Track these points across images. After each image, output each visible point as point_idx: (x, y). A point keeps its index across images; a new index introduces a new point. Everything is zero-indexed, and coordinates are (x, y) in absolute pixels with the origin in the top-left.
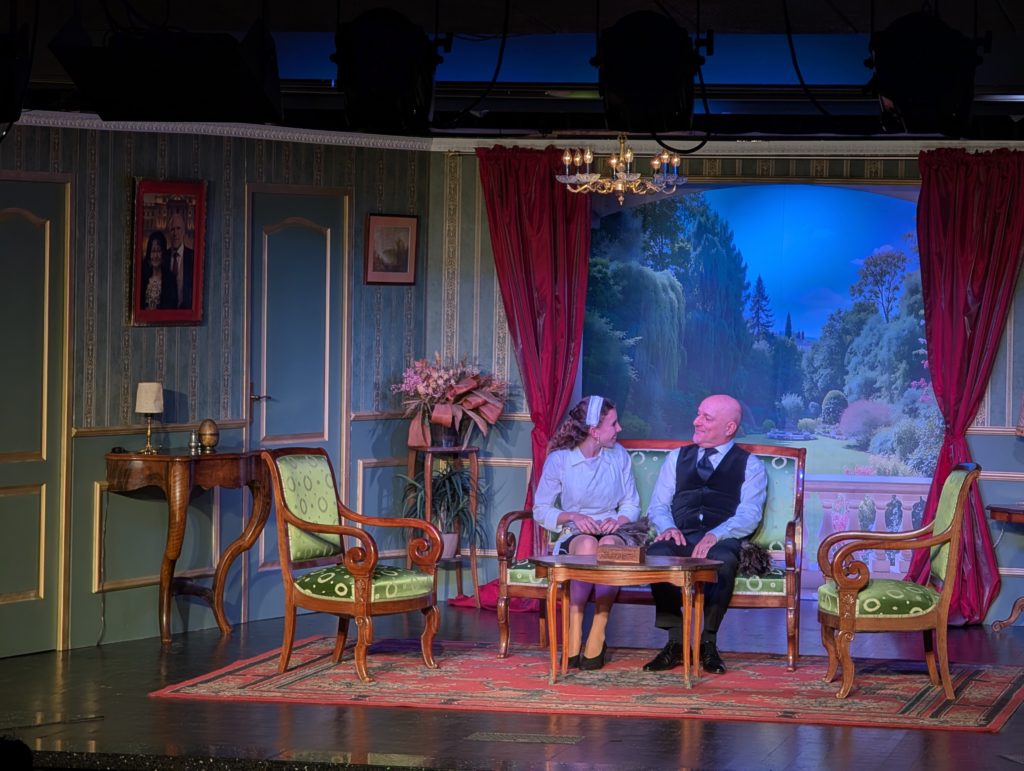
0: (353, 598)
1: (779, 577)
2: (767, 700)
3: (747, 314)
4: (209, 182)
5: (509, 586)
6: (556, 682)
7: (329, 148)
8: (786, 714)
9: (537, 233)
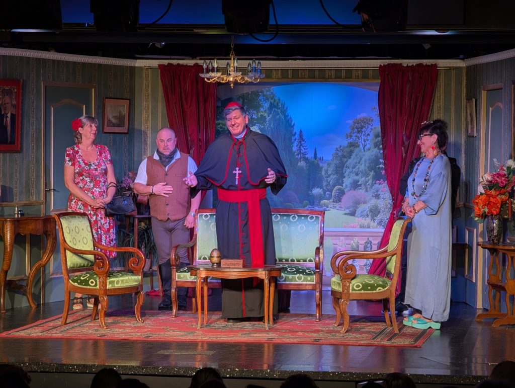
0: (98, 287)
1: (312, 275)
2: (306, 334)
3: (295, 148)
4: (23, 80)
5: (177, 281)
6: (201, 328)
7: (84, 64)
8: (316, 340)
9: (190, 107)
